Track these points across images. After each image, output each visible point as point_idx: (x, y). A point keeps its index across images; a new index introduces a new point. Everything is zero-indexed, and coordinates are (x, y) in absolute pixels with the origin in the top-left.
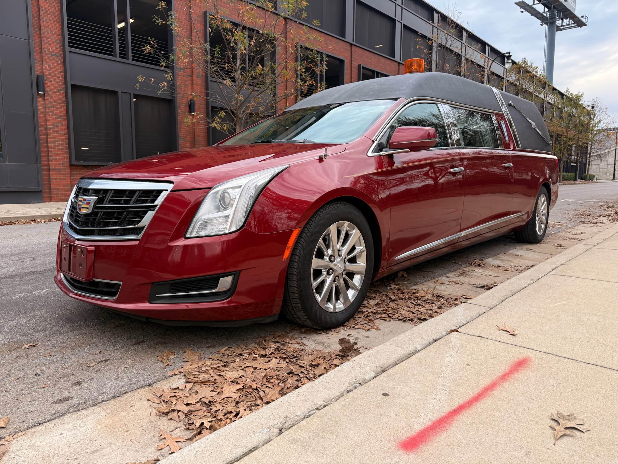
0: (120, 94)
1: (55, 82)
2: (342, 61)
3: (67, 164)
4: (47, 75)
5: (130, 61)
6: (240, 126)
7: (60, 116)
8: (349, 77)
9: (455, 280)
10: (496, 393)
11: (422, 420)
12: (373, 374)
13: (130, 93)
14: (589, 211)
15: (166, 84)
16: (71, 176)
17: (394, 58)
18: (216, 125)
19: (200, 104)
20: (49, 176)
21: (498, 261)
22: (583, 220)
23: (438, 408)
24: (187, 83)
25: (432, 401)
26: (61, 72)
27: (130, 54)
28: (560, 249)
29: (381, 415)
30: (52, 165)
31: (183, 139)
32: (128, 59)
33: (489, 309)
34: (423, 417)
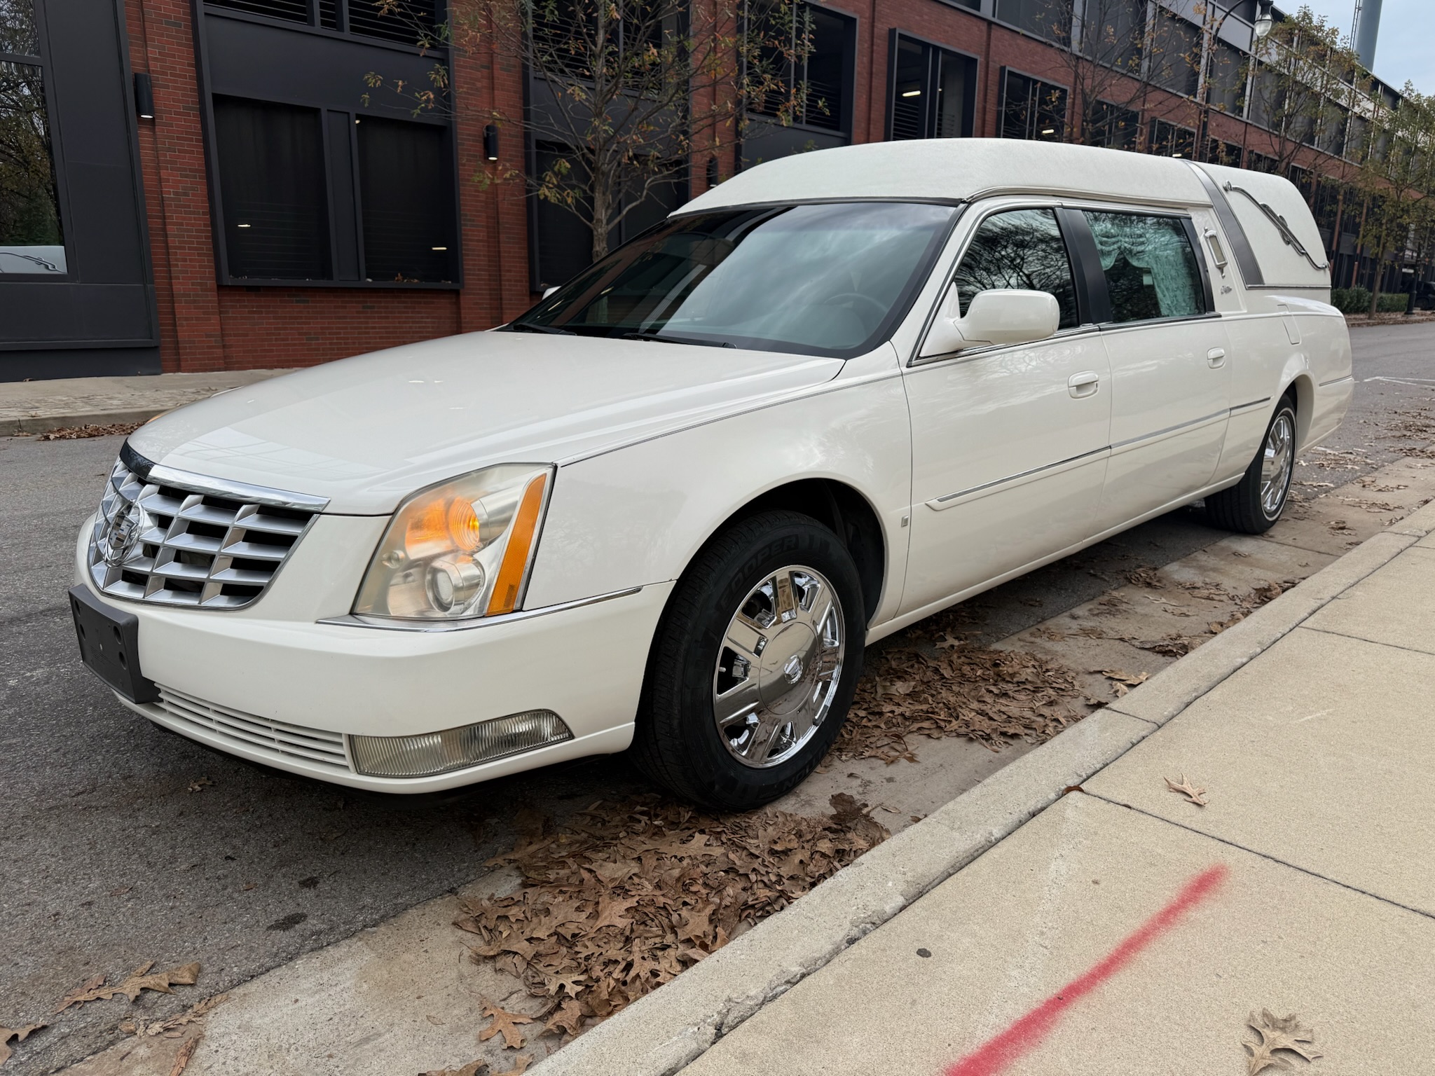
0: (324, 114)
1: (176, 88)
2: (851, 22)
3: (211, 283)
4: (157, 72)
5: (347, 34)
6: (604, 194)
7: (191, 170)
8: (866, 60)
9: (1088, 624)
10: (1144, 956)
11: (992, 1019)
12: (900, 901)
13: (348, 113)
14: (1427, 417)
15: (432, 96)
16: (220, 313)
17: (979, 10)
18: (547, 193)
19: (509, 137)
20: (174, 313)
21: (1192, 571)
22: (1409, 444)
23: (1026, 990)
24: (479, 85)
25: (1015, 973)
26: (189, 65)
27: (346, 16)
28: (1342, 539)
29: (914, 1002)
30: (178, 287)
31: (470, 220)
32: (341, 29)
33: (1156, 727)
34: (996, 1011)
